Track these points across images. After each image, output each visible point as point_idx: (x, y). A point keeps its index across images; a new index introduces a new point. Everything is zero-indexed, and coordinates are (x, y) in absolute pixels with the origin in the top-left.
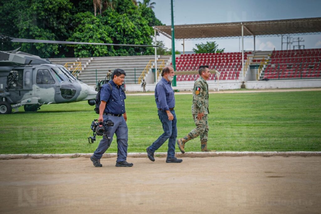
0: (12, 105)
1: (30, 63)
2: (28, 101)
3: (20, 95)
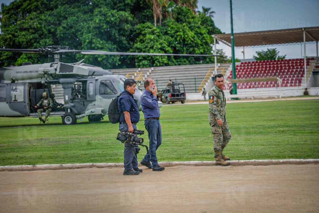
0: (76, 116)
1: (93, 75)
2: (92, 112)
3: (84, 106)
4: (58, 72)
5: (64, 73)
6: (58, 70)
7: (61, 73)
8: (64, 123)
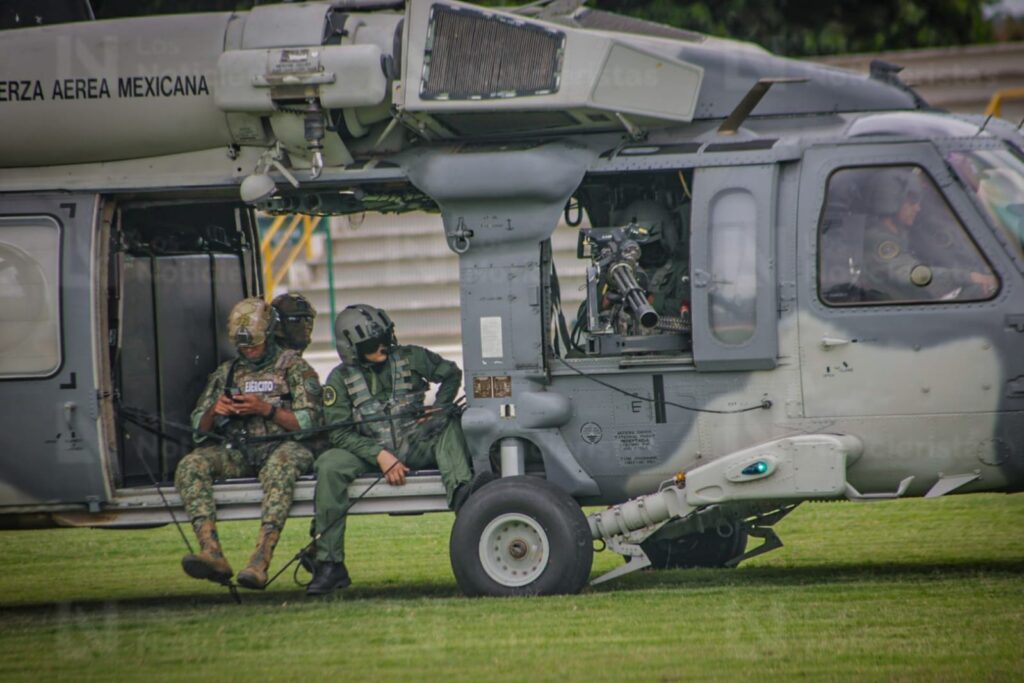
0: (587, 510)
1: (744, 113)
2: (752, 470)
3: (661, 418)
4: (410, 94)
5: (475, 103)
6: (415, 65)
7: (444, 103)
8: (469, 583)
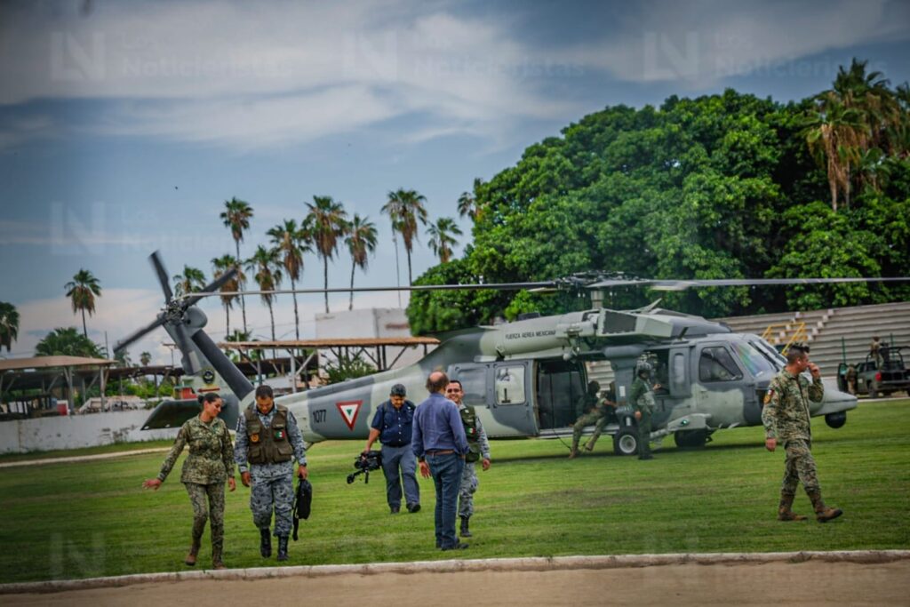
1: (682, 335)
2: (682, 423)
4: (600, 333)
5: (615, 334)
6: (601, 326)
7: (608, 334)
8: (617, 453)
